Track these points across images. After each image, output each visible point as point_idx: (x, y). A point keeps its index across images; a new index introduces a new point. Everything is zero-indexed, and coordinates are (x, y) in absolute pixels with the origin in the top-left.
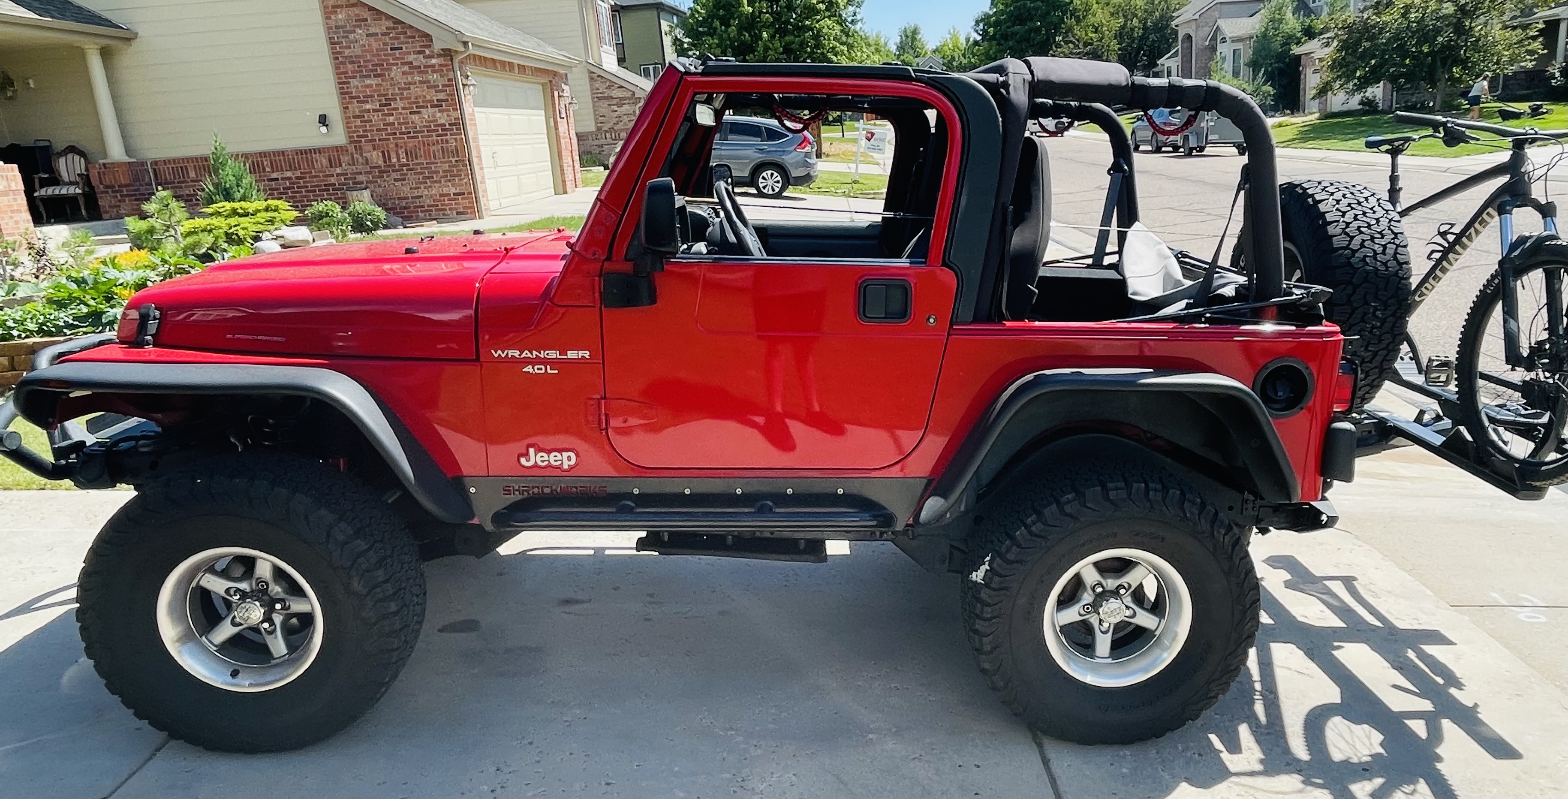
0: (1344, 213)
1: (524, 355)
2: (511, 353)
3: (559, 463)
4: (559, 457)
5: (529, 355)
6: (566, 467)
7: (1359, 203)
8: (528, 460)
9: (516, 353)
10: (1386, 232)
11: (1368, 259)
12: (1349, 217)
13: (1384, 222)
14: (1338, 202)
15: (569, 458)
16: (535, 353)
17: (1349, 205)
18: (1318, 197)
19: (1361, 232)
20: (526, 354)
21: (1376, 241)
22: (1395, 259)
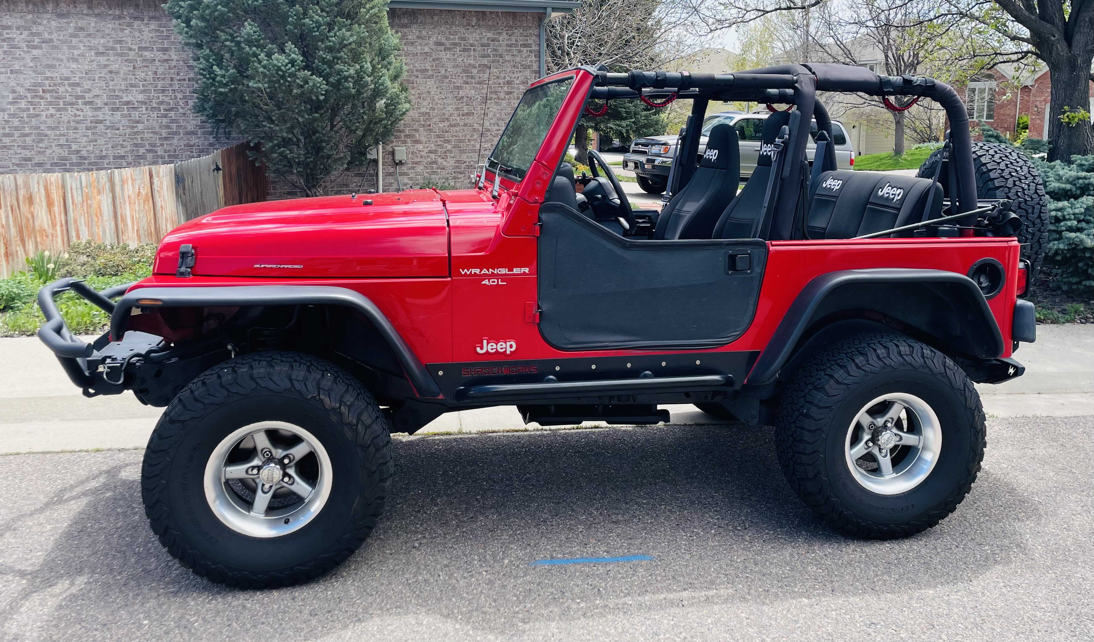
0: (999, 163)
1: (483, 272)
2: (474, 271)
3: (504, 350)
4: (504, 346)
5: (487, 272)
6: (508, 352)
7: (1006, 156)
8: (482, 348)
9: (477, 271)
10: (1028, 175)
11: (1019, 194)
12: (1002, 166)
13: (1025, 169)
14: (993, 156)
15: (511, 346)
16: (490, 270)
17: (1001, 158)
18: (978, 153)
19: (1012, 176)
20: (485, 271)
21: (1023, 181)
22: (1036, 193)
